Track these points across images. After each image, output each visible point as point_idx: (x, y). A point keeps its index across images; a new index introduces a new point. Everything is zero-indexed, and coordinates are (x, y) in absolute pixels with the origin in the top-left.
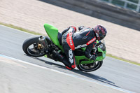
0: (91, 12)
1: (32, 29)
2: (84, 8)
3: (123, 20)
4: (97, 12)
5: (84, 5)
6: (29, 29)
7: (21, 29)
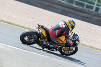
0: (60, 11)
1: (18, 24)
2: (55, 8)
3: (83, 17)
4: (65, 11)
5: (55, 6)
6: (16, 23)
7: (10, 23)
